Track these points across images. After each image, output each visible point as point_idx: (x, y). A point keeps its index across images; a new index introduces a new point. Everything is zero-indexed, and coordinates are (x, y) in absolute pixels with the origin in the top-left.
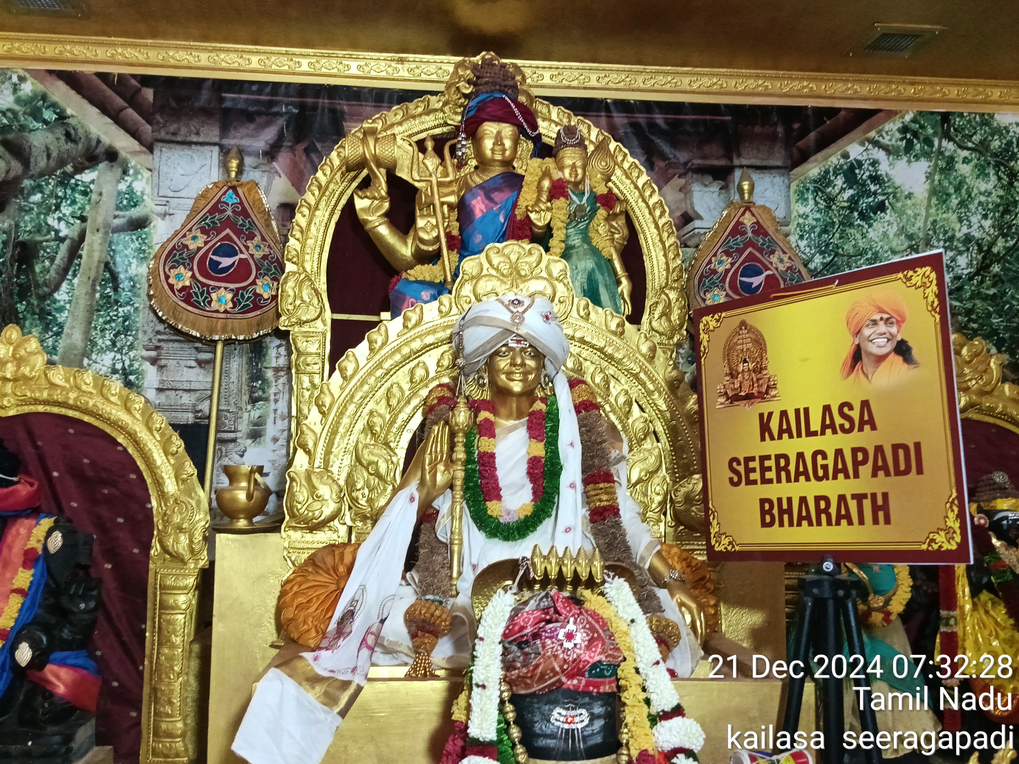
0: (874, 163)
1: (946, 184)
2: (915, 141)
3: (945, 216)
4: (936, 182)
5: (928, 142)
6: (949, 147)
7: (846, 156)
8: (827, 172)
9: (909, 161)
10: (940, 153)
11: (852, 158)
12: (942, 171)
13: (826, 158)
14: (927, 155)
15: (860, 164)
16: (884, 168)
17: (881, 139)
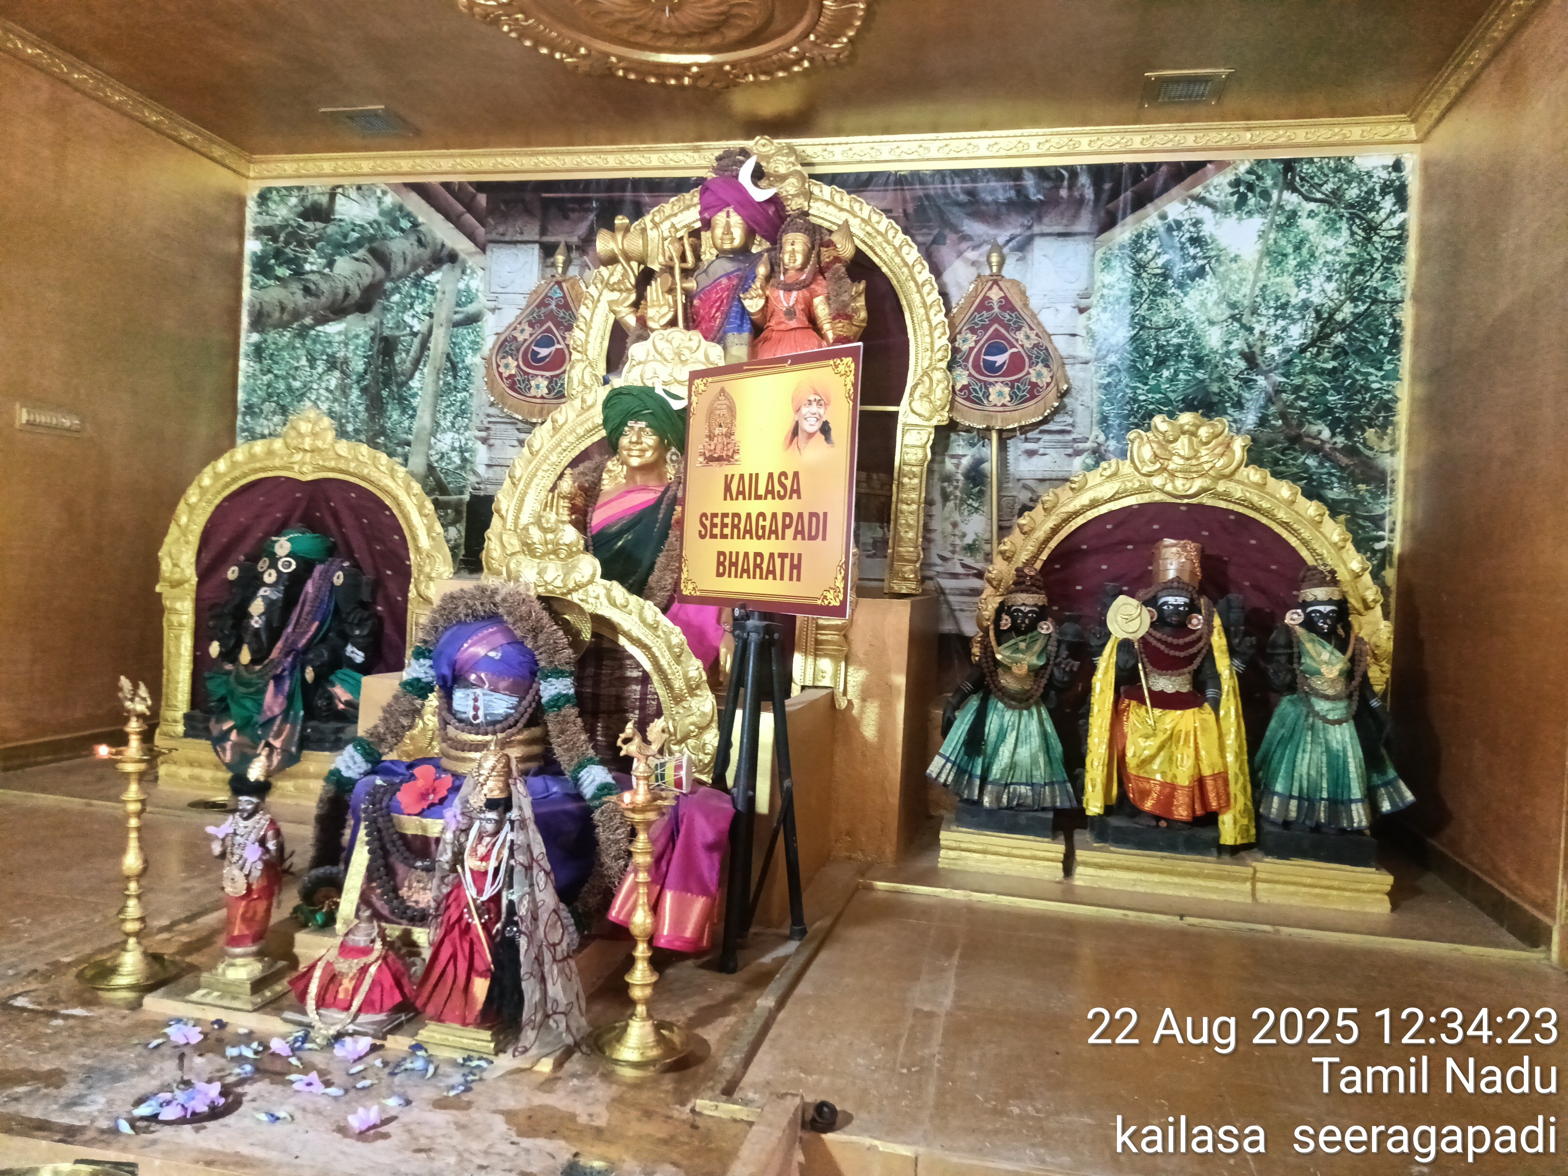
0: (1197, 223)
1: (1283, 242)
2: (1250, 195)
3: (1278, 280)
4: (1271, 242)
5: (1265, 195)
6: (1291, 199)
7: (1163, 217)
8: (1139, 236)
9: (1240, 219)
10: (1280, 207)
11: (1170, 219)
12: (1280, 227)
13: (1139, 221)
14: (1262, 211)
15: (1179, 225)
16: (1206, 230)
17: (1207, 195)
